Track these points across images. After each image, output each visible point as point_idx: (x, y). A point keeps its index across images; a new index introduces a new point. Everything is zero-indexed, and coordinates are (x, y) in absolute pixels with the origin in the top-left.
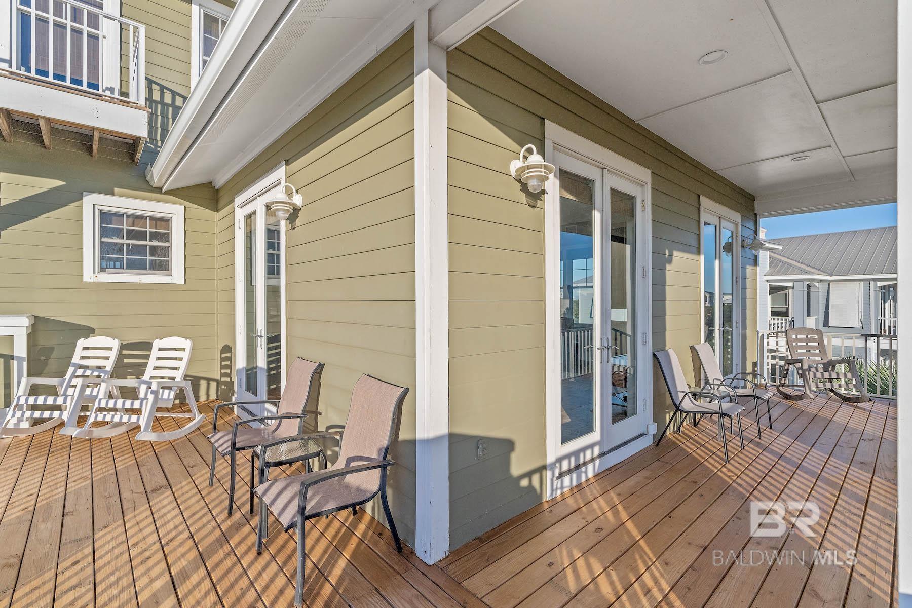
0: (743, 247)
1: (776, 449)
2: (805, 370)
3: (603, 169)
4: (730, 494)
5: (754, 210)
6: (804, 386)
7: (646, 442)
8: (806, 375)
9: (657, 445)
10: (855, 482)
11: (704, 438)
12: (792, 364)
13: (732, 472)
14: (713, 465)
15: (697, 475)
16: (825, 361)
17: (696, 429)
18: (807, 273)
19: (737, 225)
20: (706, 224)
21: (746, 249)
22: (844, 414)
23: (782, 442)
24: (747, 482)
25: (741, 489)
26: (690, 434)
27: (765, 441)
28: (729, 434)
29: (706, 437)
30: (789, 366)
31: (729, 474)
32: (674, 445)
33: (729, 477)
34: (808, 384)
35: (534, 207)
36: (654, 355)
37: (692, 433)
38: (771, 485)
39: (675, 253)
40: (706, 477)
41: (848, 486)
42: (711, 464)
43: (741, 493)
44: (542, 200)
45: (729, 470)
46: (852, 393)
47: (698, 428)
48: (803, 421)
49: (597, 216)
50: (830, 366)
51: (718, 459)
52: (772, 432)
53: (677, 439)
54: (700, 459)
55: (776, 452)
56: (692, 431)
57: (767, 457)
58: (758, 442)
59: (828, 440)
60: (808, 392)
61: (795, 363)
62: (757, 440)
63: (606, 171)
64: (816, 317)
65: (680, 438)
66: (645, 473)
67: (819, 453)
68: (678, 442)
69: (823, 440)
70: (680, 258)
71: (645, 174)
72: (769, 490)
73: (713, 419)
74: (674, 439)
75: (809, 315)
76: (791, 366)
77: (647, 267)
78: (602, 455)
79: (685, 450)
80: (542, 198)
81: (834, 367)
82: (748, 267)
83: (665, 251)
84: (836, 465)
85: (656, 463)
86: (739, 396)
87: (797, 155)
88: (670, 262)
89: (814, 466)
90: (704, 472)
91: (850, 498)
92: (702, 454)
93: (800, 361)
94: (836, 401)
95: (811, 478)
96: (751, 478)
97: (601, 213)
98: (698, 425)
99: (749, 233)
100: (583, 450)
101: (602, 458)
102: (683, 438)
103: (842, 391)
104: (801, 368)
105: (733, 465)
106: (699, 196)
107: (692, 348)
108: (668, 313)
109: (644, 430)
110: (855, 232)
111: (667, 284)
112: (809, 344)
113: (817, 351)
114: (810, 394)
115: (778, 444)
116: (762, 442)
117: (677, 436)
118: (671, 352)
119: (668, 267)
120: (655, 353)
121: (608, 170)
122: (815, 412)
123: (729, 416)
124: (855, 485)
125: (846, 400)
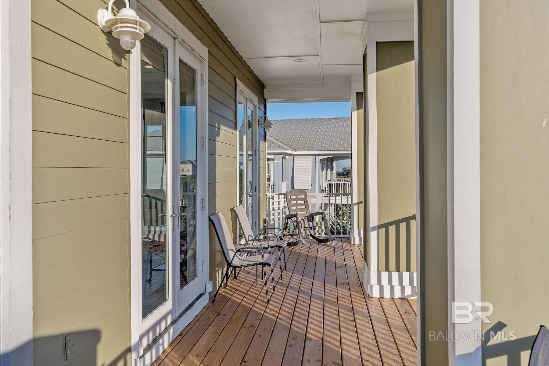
0: (258, 125)
1: (294, 286)
2: (299, 222)
3: (175, 38)
4: (279, 328)
5: (264, 96)
6: (299, 234)
7: (204, 301)
8: (299, 226)
9: (213, 301)
10: (343, 298)
11: (245, 287)
12: (290, 218)
13: (273, 310)
14: (259, 309)
15: (251, 320)
16: (308, 214)
17: (237, 281)
18: (282, 148)
19: (255, 106)
20: (240, 103)
21: (260, 127)
22: (321, 251)
23: (295, 279)
24: (285, 316)
25: (284, 323)
26: (234, 286)
27: (285, 281)
28: (261, 280)
29: (247, 286)
30: (288, 220)
31: (272, 312)
32: (226, 299)
33: (273, 315)
34: (301, 233)
35: (119, 65)
36: (210, 219)
37: (235, 285)
38: (301, 314)
39: (222, 127)
40: (258, 320)
41: (341, 302)
42: (257, 308)
43: (285, 325)
44: (126, 59)
45: (271, 310)
46: (322, 236)
47: (238, 280)
48: (302, 260)
49: (169, 84)
50: (311, 218)
51: (261, 303)
52: (287, 272)
53: (226, 293)
54: (249, 305)
55: (295, 288)
56: (235, 283)
57: (291, 293)
58: (282, 283)
59: (320, 272)
60: (301, 239)
61: (292, 217)
62: (280, 281)
63: (177, 41)
64: (287, 182)
65: (228, 291)
66: (212, 329)
67: (319, 282)
68: (227, 295)
69: (317, 273)
70: (224, 131)
71: (203, 51)
72: (300, 318)
73: (246, 270)
74: (224, 293)
75: (283, 181)
76: (289, 220)
77: (205, 137)
78: (174, 322)
79: (235, 301)
80: (127, 58)
81: (313, 218)
82: (261, 142)
83: (216, 125)
84: (330, 289)
85: (218, 317)
86: (271, 247)
87: (298, 58)
88: (218, 135)
89: (319, 293)
90: (255, 315)
91: (344, 310)
92: (249, 301)
93: (296, 215)
94: (314, 243)
95: (320, 302)
96: (287, 312)
97: (172, 82)
98: (238, 278)
99: (261, 114)
100: (159, 322)
101: (175, 325)
102: (231, 291)
103: (317, 236)
104: (296, 221)
105: (272, 305)
106: (235, 78)
107: (233, 210)
108: (217, 180)
109: (202, 290)
110: (307, 120)
111: (217, 153)
112: (298, 202)
113: (303, 207)
114: (302, 240)
115: (294, 281)
116: (284, 282)
117: (225, 290)
118: (220, 215)
119: (217, 139)
120: (210, 217)
121: (179, 42)
122: (306, 253)
123: (269, 265)
124: (344, 300)
125: (320, 241)
